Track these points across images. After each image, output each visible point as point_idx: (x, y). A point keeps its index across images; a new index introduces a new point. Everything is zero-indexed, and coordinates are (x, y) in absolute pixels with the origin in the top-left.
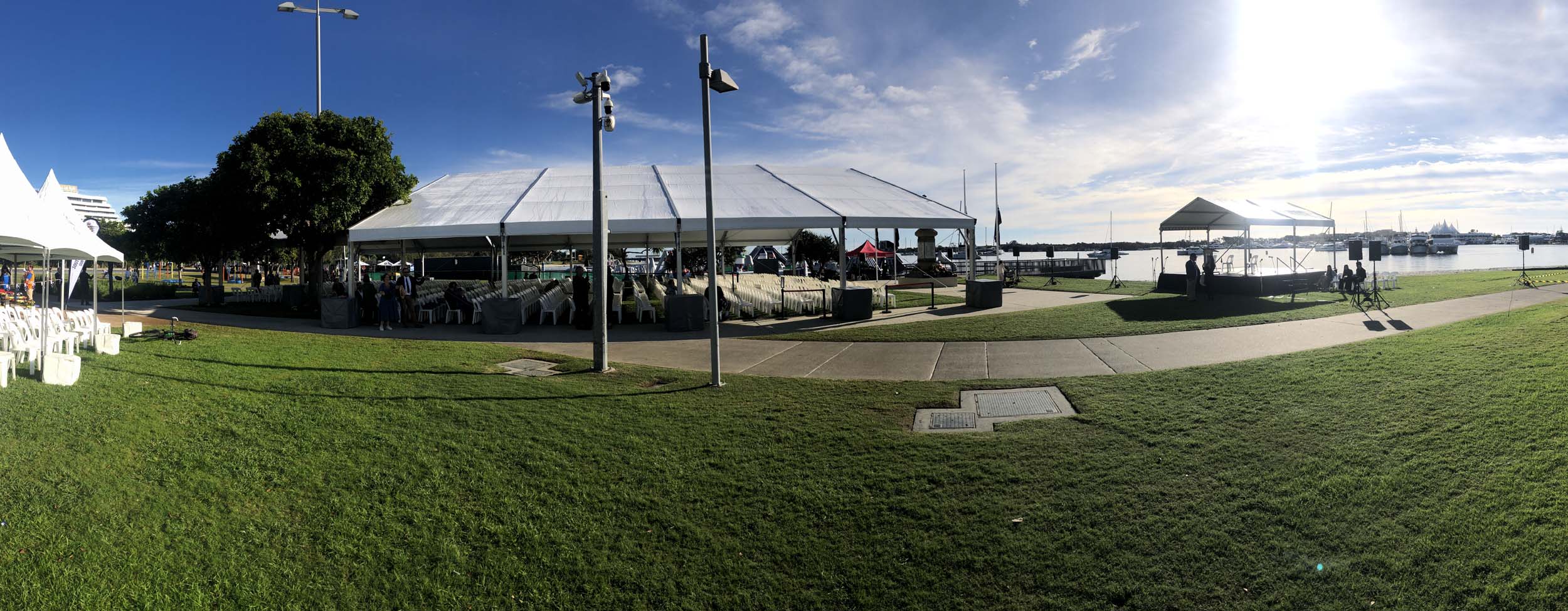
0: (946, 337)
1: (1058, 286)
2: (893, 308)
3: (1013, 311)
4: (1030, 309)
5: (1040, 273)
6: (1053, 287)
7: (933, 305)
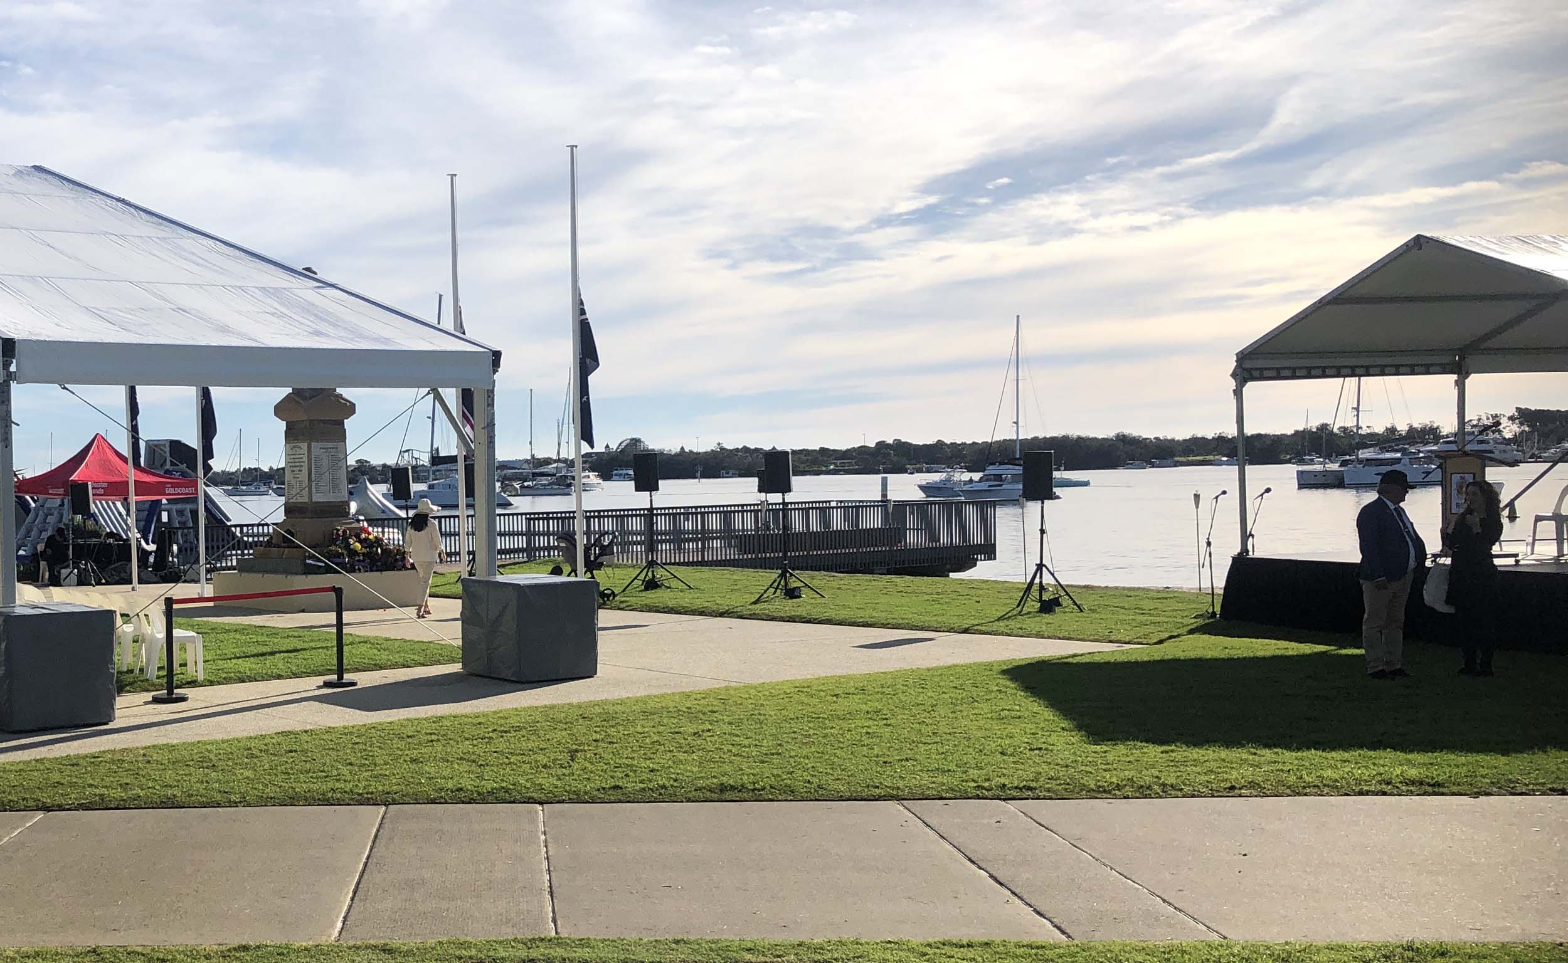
0: (393, 784)
1: (806, 604)
2: (193, 683)
3: (642, 693)
4: (703, 685)
5: (733, 554)
6: (789, 607)
7: (340, 672)
